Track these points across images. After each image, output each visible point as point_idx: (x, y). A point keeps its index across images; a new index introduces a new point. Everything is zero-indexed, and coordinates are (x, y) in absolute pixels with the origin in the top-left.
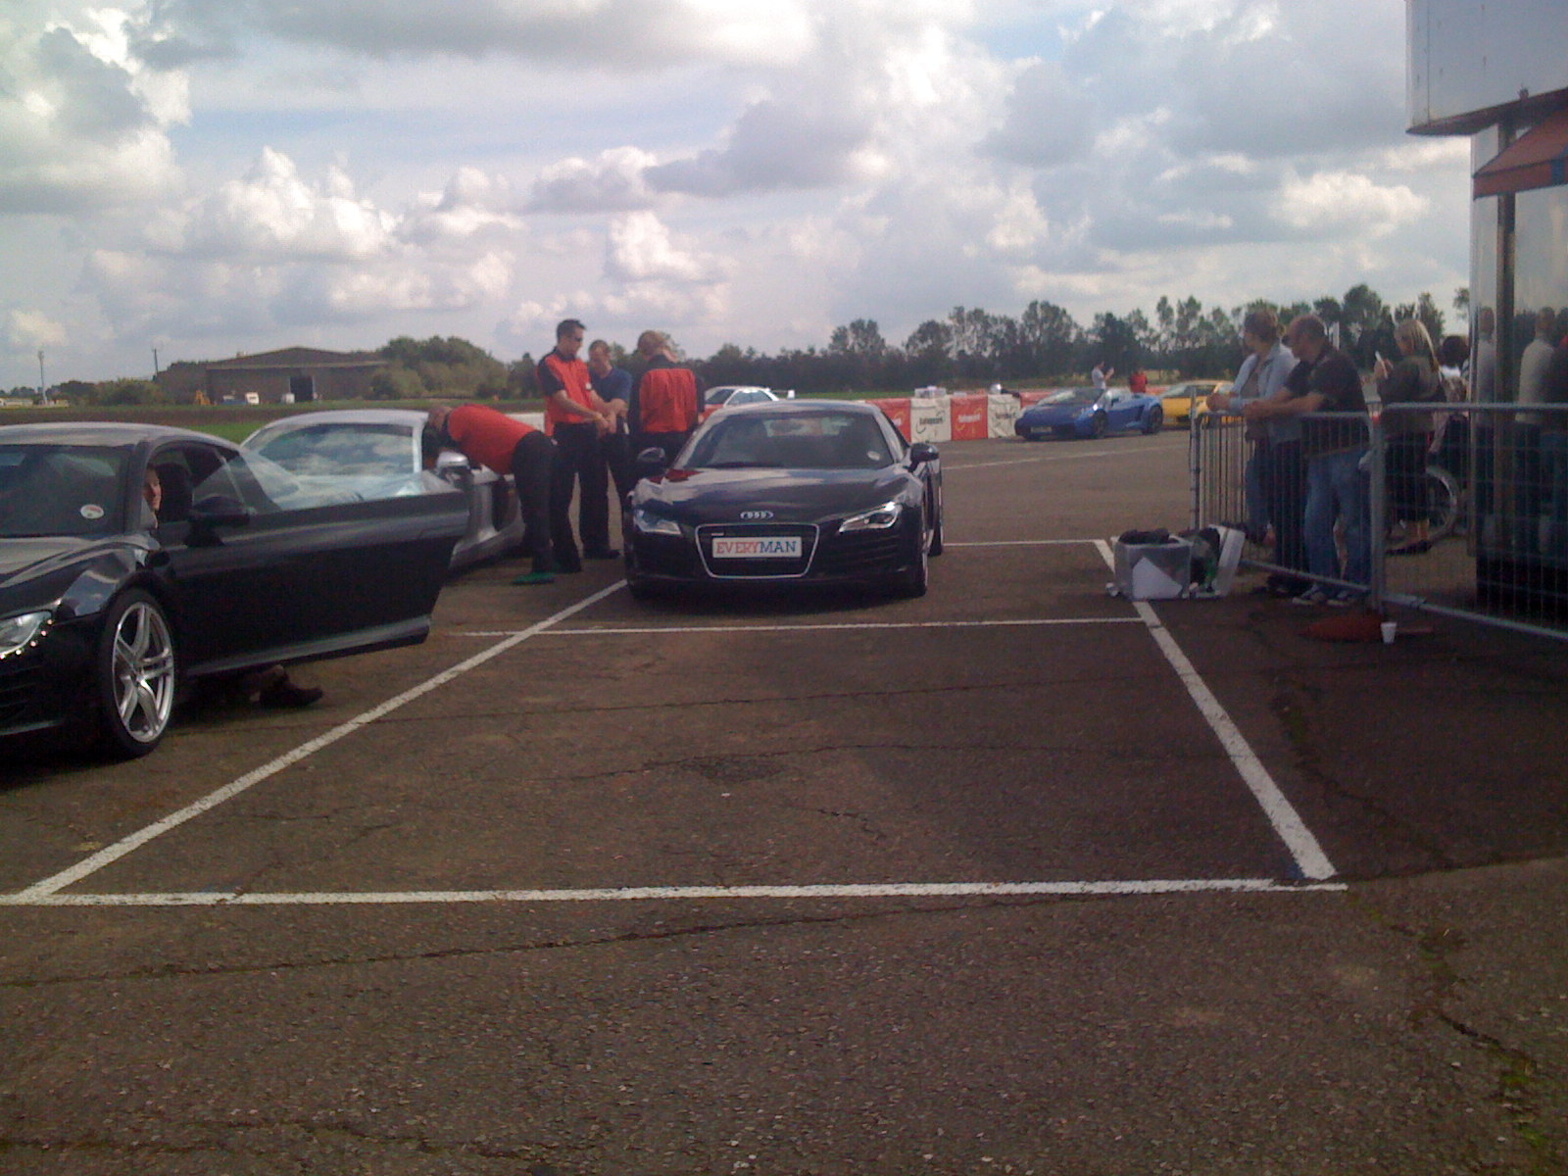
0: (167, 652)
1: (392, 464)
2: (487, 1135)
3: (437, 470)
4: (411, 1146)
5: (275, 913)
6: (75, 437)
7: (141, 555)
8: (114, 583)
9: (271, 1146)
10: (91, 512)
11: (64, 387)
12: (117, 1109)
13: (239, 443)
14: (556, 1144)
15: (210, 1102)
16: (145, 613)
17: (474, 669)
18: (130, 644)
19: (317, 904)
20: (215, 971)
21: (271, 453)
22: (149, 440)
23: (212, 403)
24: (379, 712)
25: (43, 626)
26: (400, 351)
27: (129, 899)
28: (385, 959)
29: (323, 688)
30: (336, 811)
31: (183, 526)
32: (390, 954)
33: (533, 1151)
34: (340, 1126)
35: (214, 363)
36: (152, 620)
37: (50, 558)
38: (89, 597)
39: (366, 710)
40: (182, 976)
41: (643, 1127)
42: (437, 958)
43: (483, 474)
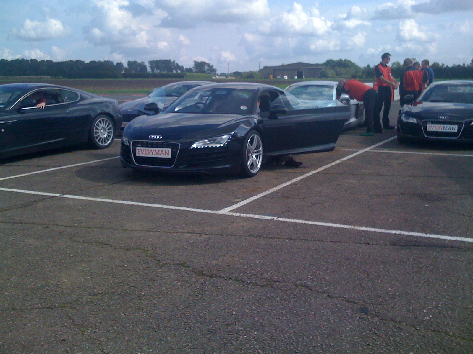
0: (261, 148)
1: (327, 97)
2: (348, 296)
3: (340, 100)
4: (325, 295)
5: (288, 224)
6: (239, 86)
7: (256, 121)
8: (248, 128)
9: (286, 289)
10: (243, 108)
11: (234, 73)
12: (244, 272)
13: (284, 89)
14: (368, 302)
15: (269, 274)
16: (256, 137)
17: (347, 160)
18: (251, 145)
19: (299, 223)
20: (271, 238)
21: (293, 93)
22: (260, 88)
23: (274, 78)
24: (318, 170)
25: (229, 139)
26: (330, 64)
27: (248, 215)
28: (319, 241)
29: (303, 162)
30: (306, 197)
31: (267, 113)
32: (320, 240)
33: (361, 302)
34: (305, 286)
35: (276, 67)
36: (258, 139)
37: (232, 120)
38: (241, 132)
39: (315, 169)
40: (262, 238)
41: (396, 301)
42: (333, 243)
43: (354, 102)
